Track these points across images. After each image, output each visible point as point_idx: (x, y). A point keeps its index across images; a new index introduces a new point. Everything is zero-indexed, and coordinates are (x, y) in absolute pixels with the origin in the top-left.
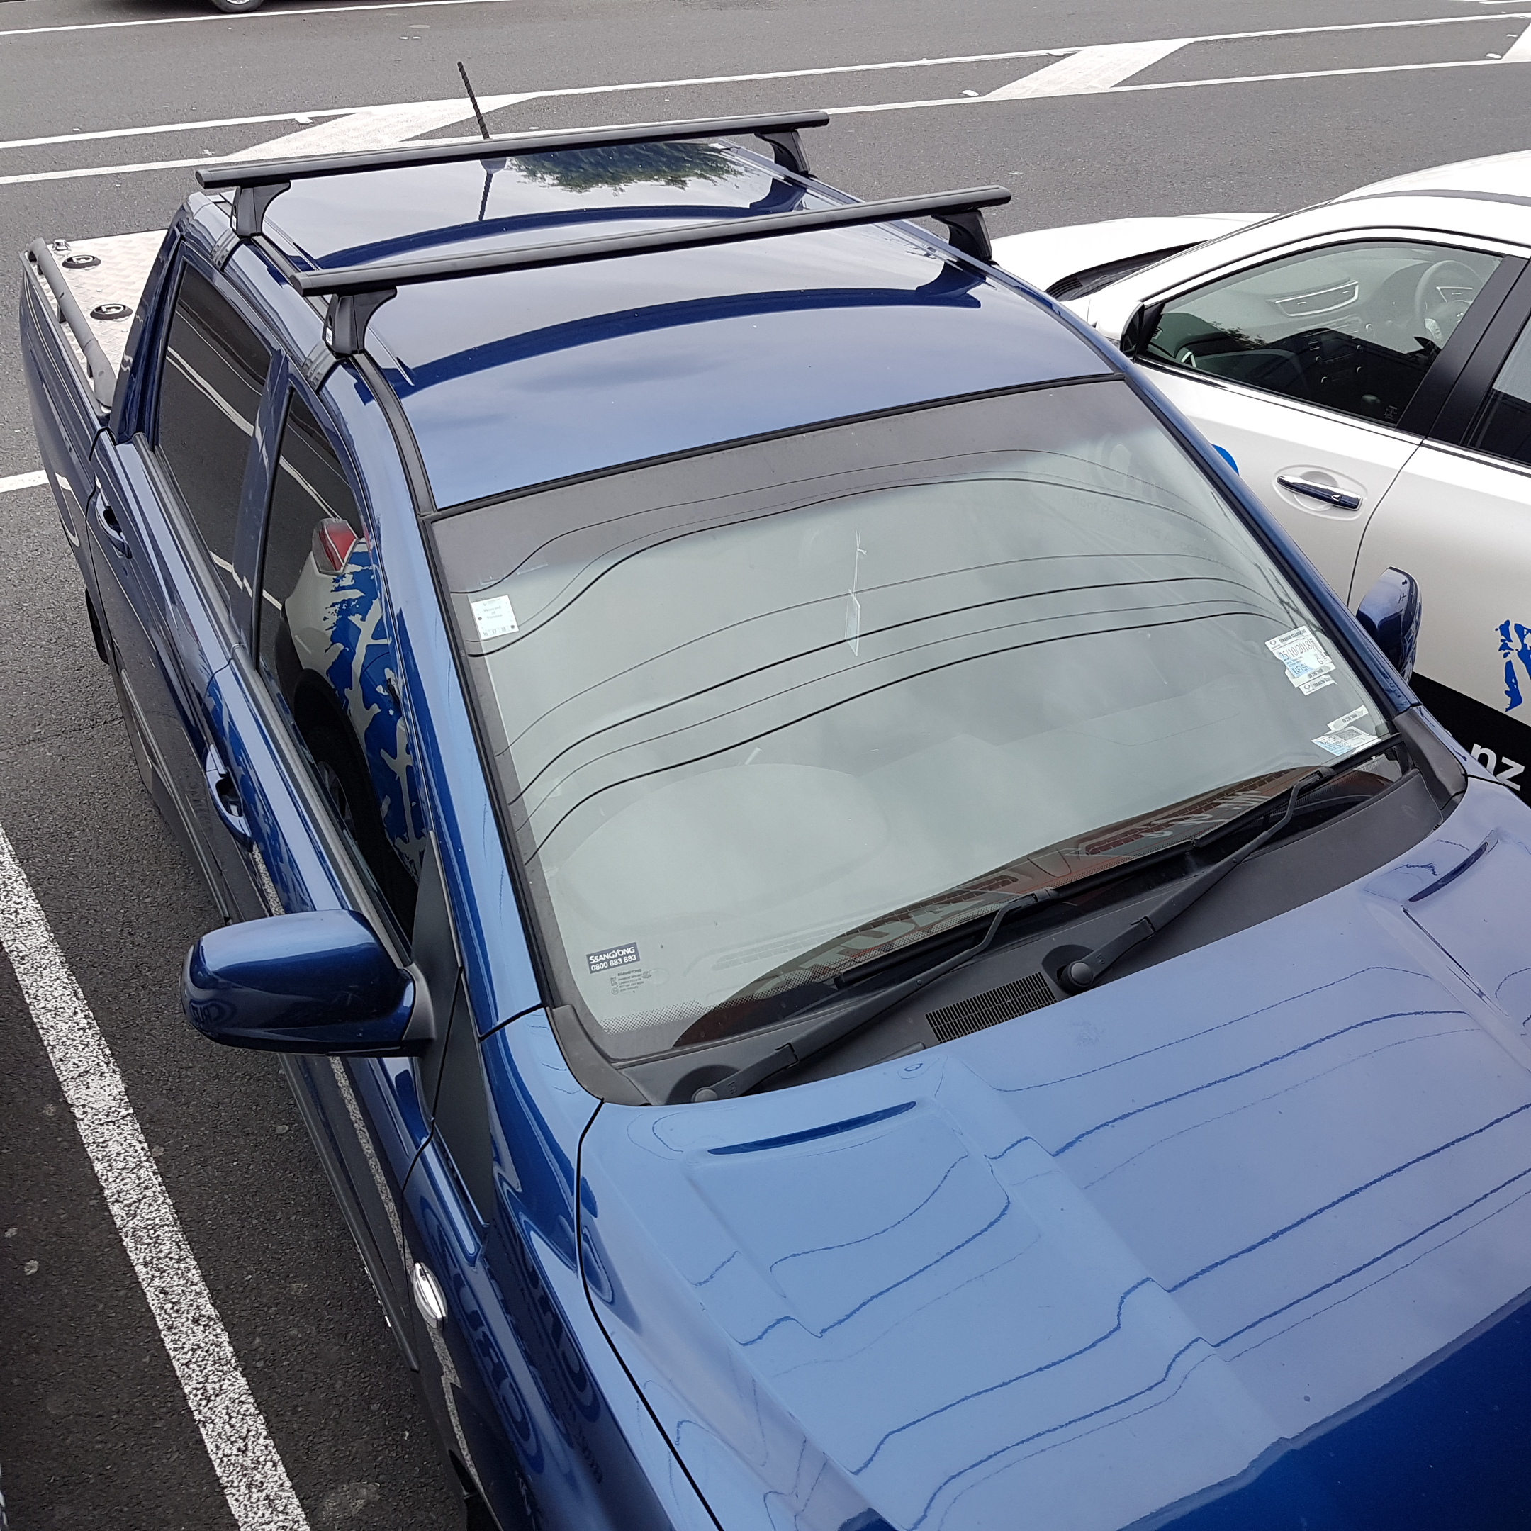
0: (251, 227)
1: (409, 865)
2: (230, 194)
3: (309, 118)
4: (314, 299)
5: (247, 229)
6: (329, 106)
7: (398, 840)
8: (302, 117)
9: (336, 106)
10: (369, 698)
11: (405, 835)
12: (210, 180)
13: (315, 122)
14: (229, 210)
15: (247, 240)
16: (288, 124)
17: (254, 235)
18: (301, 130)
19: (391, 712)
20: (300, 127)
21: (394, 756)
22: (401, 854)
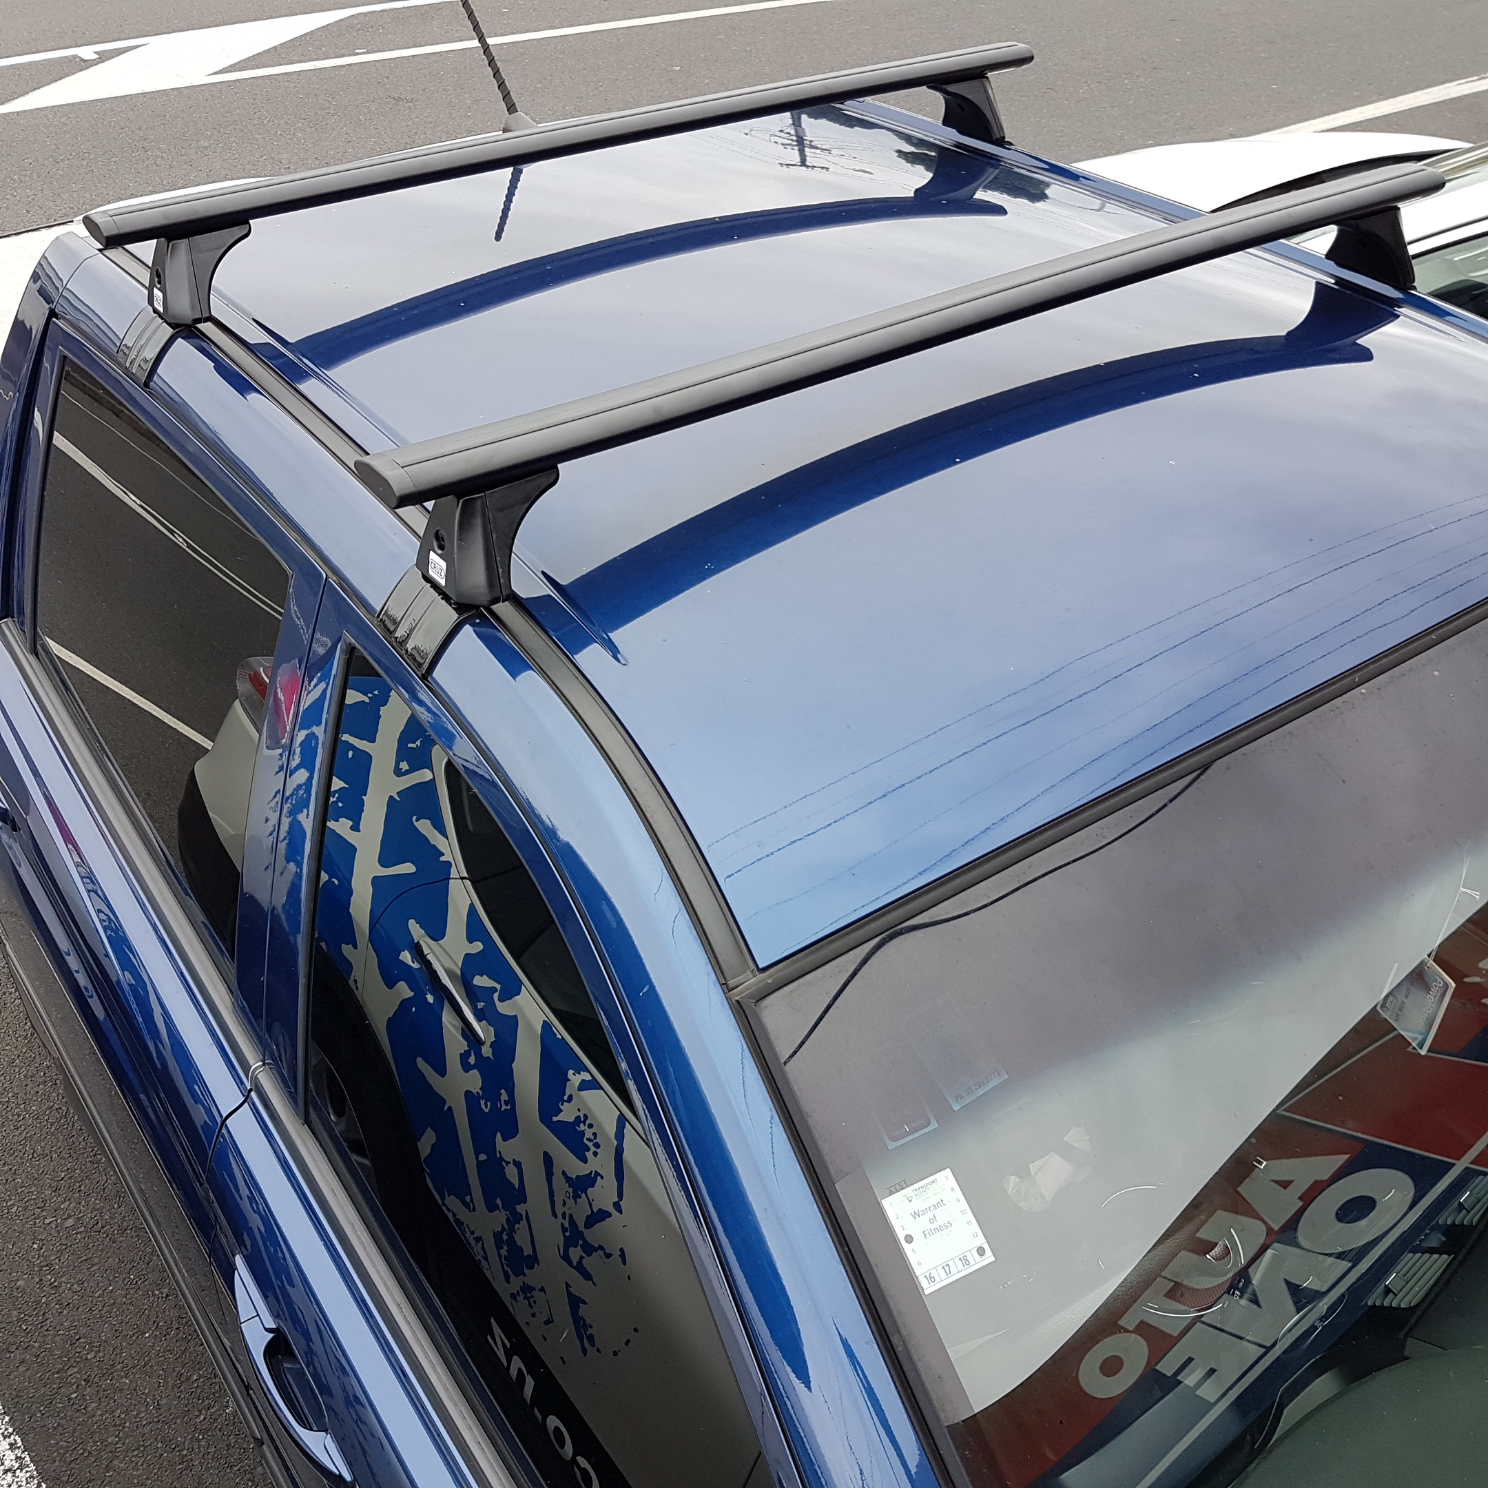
0: (193, 307)
1: (473, 1243)
2: (146, 250)
3: (95, 53)
4: (409, 512)
5: (184, 308)
6: (116, 38)
7: (452, 1202)
8: (87, 52)
9: (123, 36)
10: (391, 973)
11: (468, 1198)
12: (115, 232)
13: (103, 57)
14: (145, 277)
15: (187, 330)
16: (71, 61)
17: (199, 321)
18: (88, 68)
19: (430, 998)
20: (85, 64)
21: (442, 1072)
22: (458, 1221)
